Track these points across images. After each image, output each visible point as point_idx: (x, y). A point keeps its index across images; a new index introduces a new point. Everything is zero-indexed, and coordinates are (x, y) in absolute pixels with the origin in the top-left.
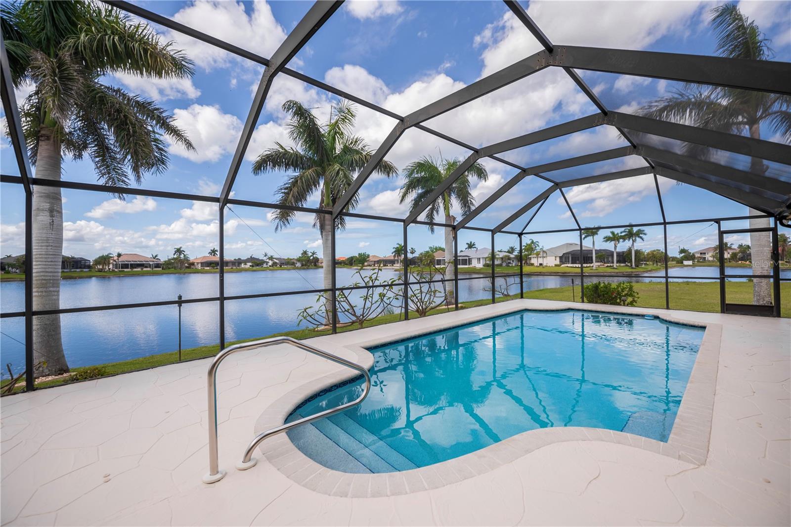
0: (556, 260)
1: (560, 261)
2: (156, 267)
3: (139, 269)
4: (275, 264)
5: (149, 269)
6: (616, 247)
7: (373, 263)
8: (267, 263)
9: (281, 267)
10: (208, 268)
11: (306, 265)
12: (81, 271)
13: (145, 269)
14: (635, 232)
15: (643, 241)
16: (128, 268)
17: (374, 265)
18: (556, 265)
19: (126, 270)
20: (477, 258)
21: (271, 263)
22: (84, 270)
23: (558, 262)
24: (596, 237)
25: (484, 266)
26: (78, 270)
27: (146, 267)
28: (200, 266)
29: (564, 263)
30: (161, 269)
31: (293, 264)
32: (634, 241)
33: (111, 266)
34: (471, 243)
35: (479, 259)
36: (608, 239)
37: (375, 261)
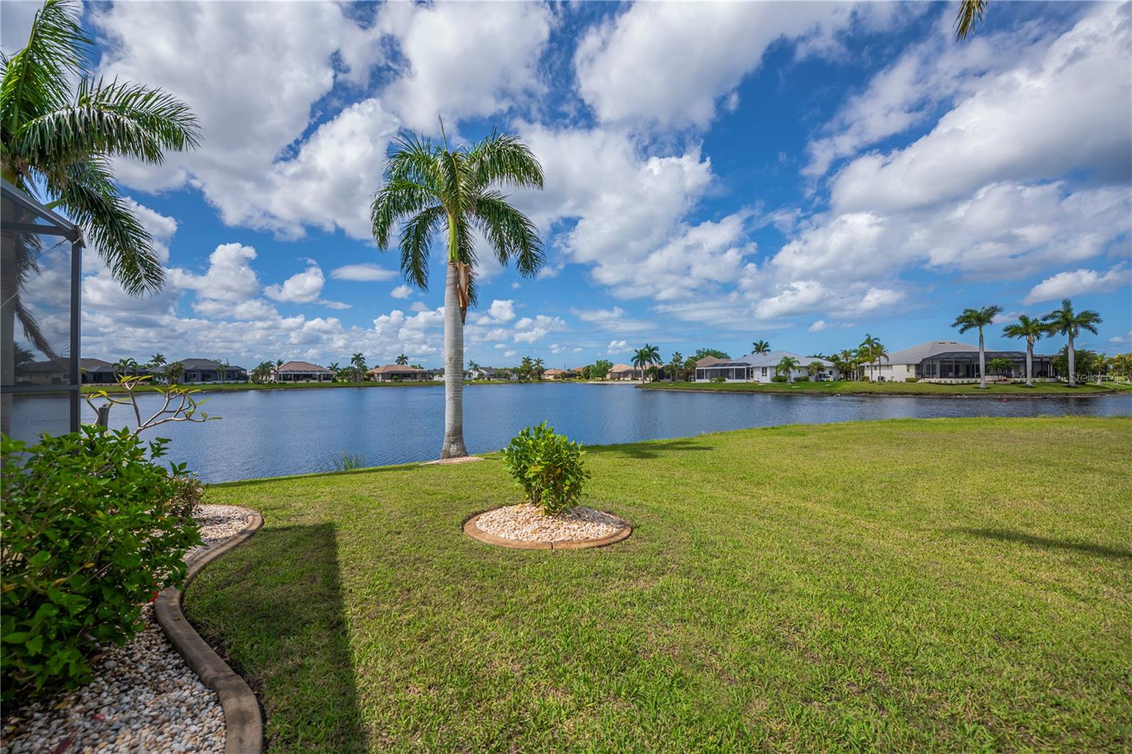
0: (908, 370)
1: (917, 374)
2: (325, 379)
3: (304, 382)
4: (481, 376)
5: (316, 381)
6: (1031, 345)
7: (617, 375)
8: (470, 375)
9: (489, 379)
10: (389, 381)
11: (524, 377)
12: (236, 383)
13: (312, 381)
14: (1075, 317)
15: (1096, 334)
16: (290, 379)
17: (619, 379)
18: (908, 380)
19: (288, 382)
20: (763, 368)
21: (476, 374)
22: (240, 382)
23: (912, 374)
24: (986, 327)
25: (773, 380)
26: (232, 382)
27: (314, 379)
28: (380, 378)
29: (923, 377)
30: (330, 381)
31: (506, 376)
32: (1072, 336)
33: (273, 378)
34: (761, 343)
35: (764, 369)
36: (1012, 331)
37: (620, 373)
